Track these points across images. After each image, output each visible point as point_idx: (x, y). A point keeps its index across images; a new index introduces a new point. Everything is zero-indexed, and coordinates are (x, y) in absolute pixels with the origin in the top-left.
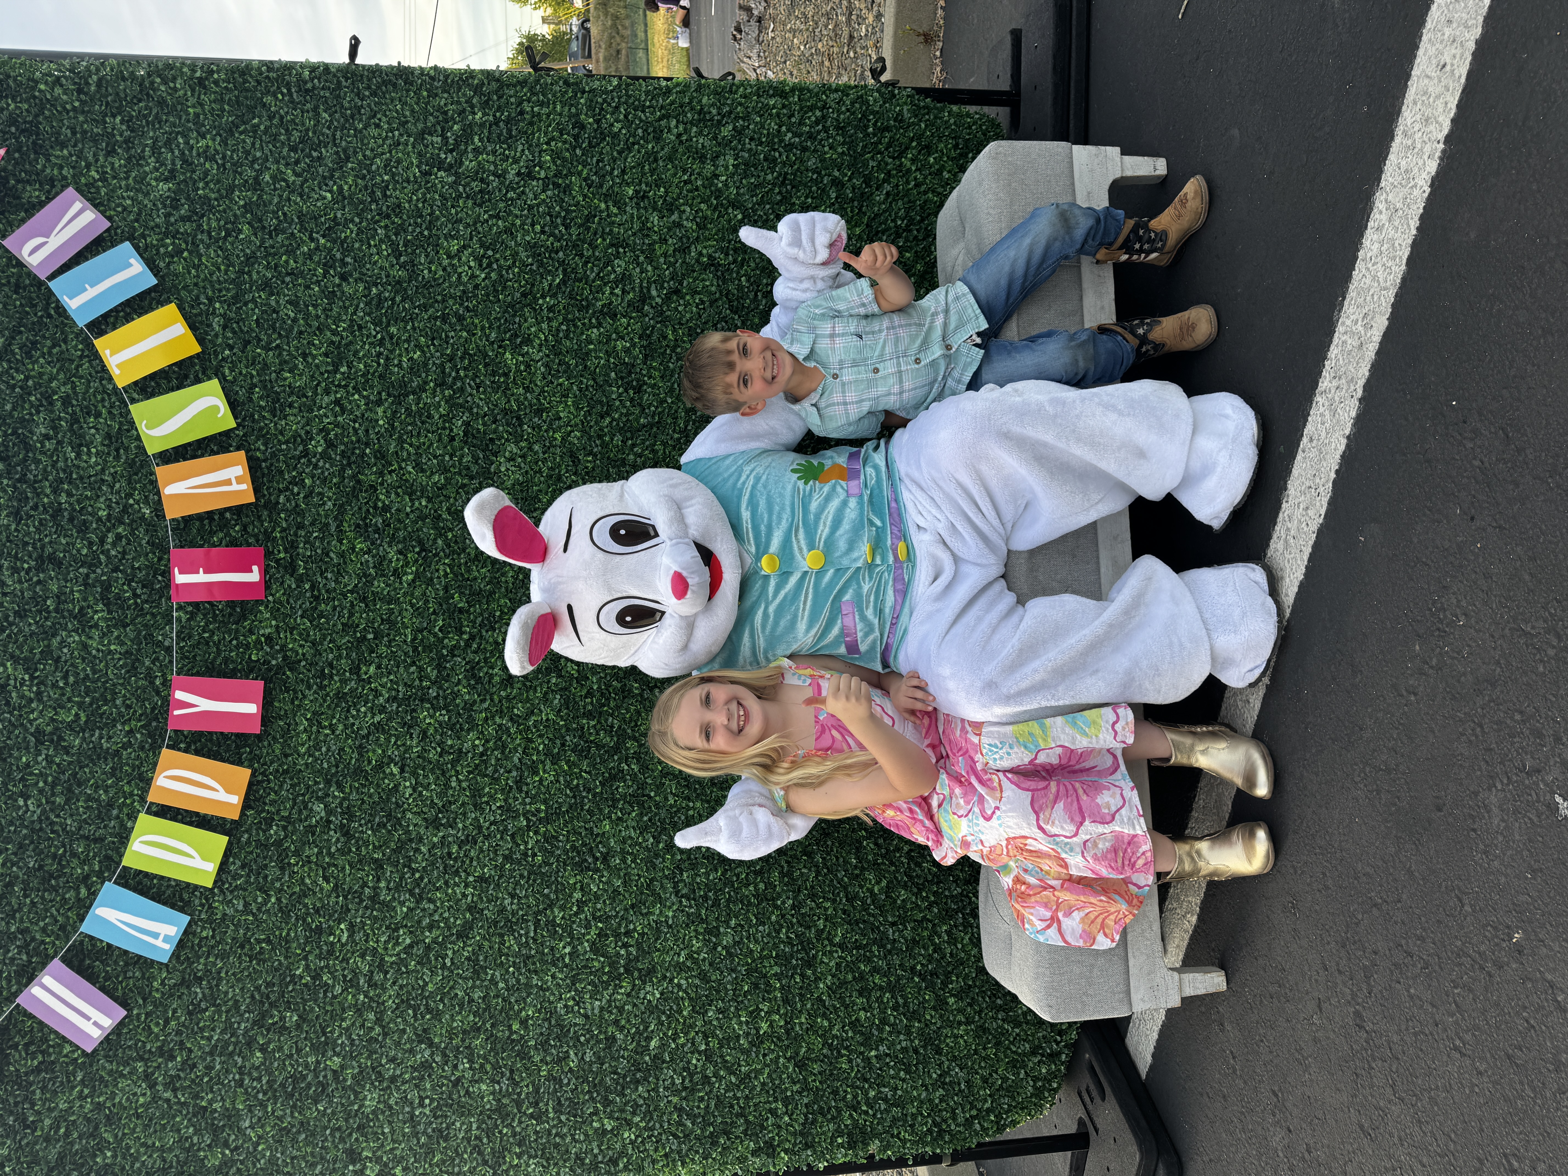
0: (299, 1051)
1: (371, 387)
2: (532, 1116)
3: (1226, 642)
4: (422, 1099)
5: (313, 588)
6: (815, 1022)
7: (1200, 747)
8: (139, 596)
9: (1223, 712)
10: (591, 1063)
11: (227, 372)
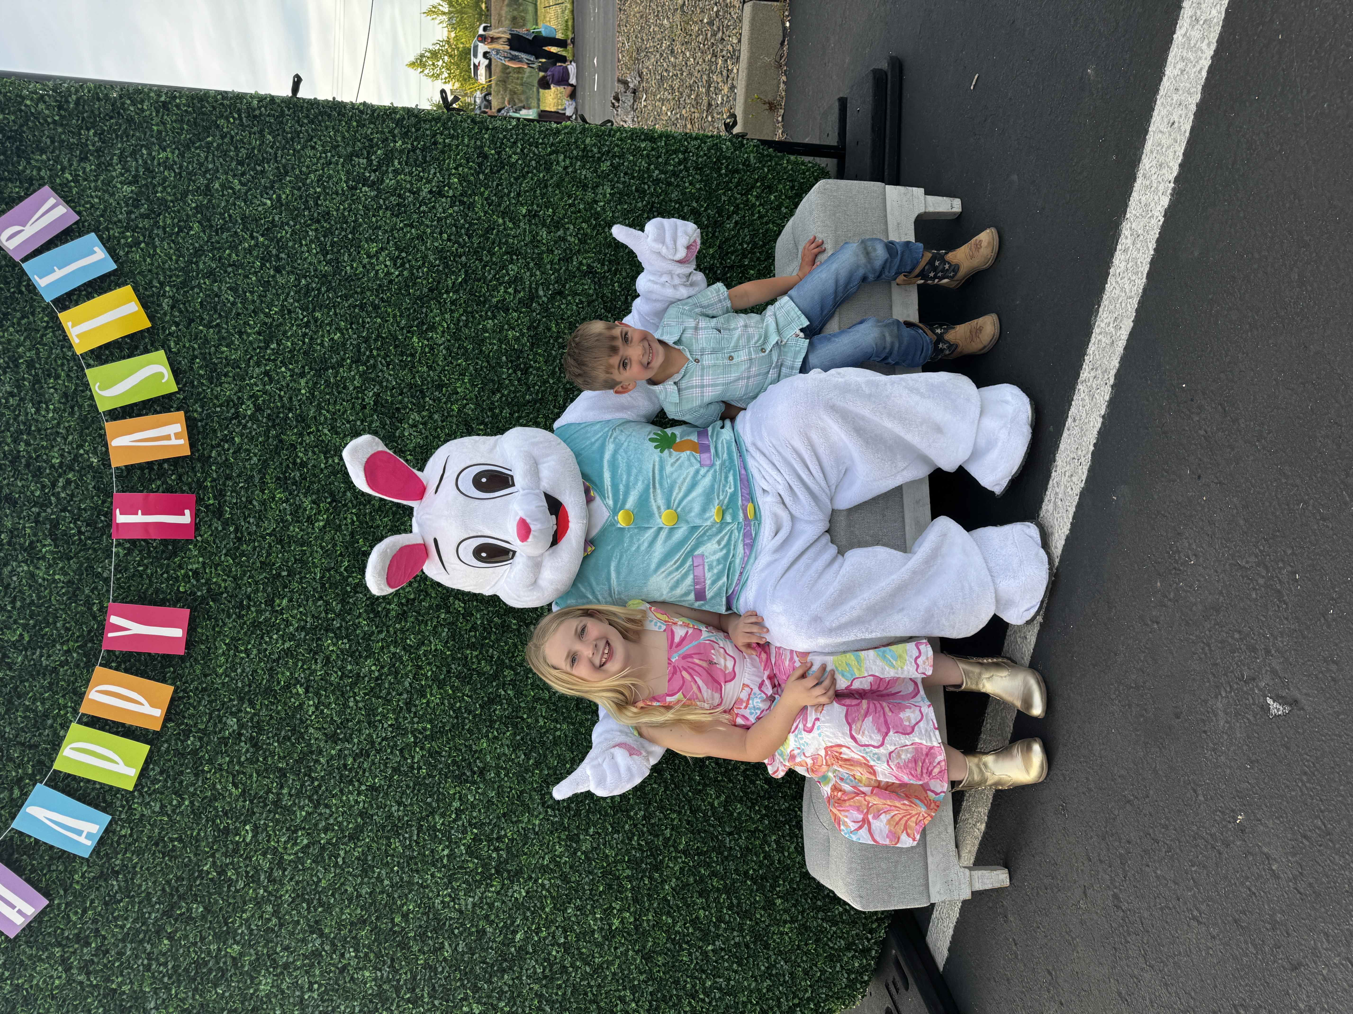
0: (203, 939)
1: (297, 362)
2: (408, 1001)
3: (1007, 586)
4: (311, 984)
5: (236, 530)
6: (661, 919)
7: (986, 675)
8: (83, 533)
9: (1006, 648)
10: (463, 953)
11: (172, 344)
